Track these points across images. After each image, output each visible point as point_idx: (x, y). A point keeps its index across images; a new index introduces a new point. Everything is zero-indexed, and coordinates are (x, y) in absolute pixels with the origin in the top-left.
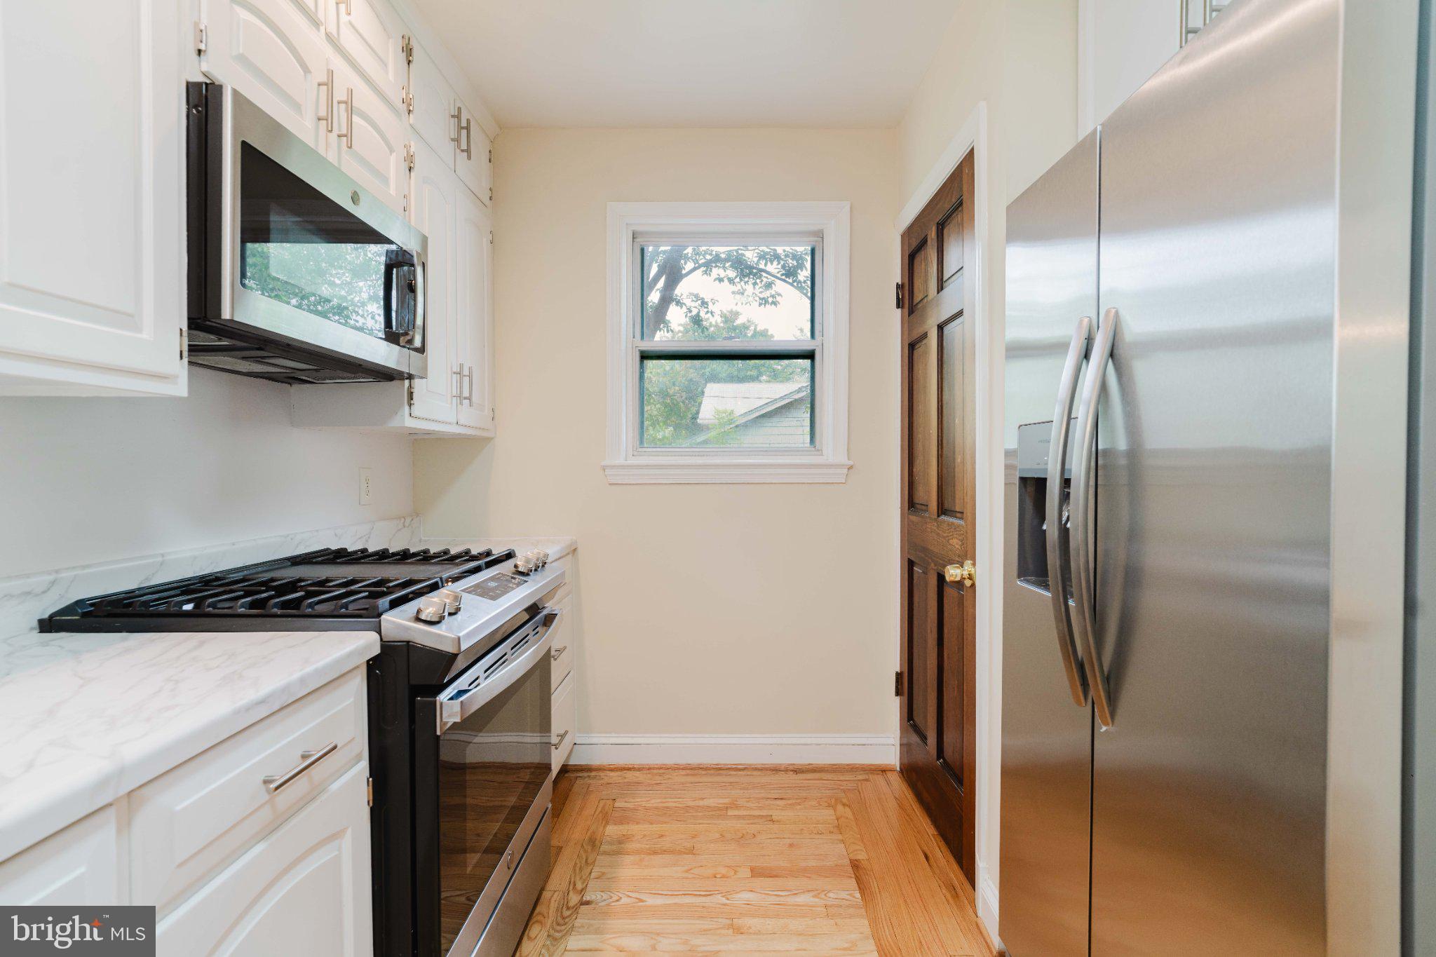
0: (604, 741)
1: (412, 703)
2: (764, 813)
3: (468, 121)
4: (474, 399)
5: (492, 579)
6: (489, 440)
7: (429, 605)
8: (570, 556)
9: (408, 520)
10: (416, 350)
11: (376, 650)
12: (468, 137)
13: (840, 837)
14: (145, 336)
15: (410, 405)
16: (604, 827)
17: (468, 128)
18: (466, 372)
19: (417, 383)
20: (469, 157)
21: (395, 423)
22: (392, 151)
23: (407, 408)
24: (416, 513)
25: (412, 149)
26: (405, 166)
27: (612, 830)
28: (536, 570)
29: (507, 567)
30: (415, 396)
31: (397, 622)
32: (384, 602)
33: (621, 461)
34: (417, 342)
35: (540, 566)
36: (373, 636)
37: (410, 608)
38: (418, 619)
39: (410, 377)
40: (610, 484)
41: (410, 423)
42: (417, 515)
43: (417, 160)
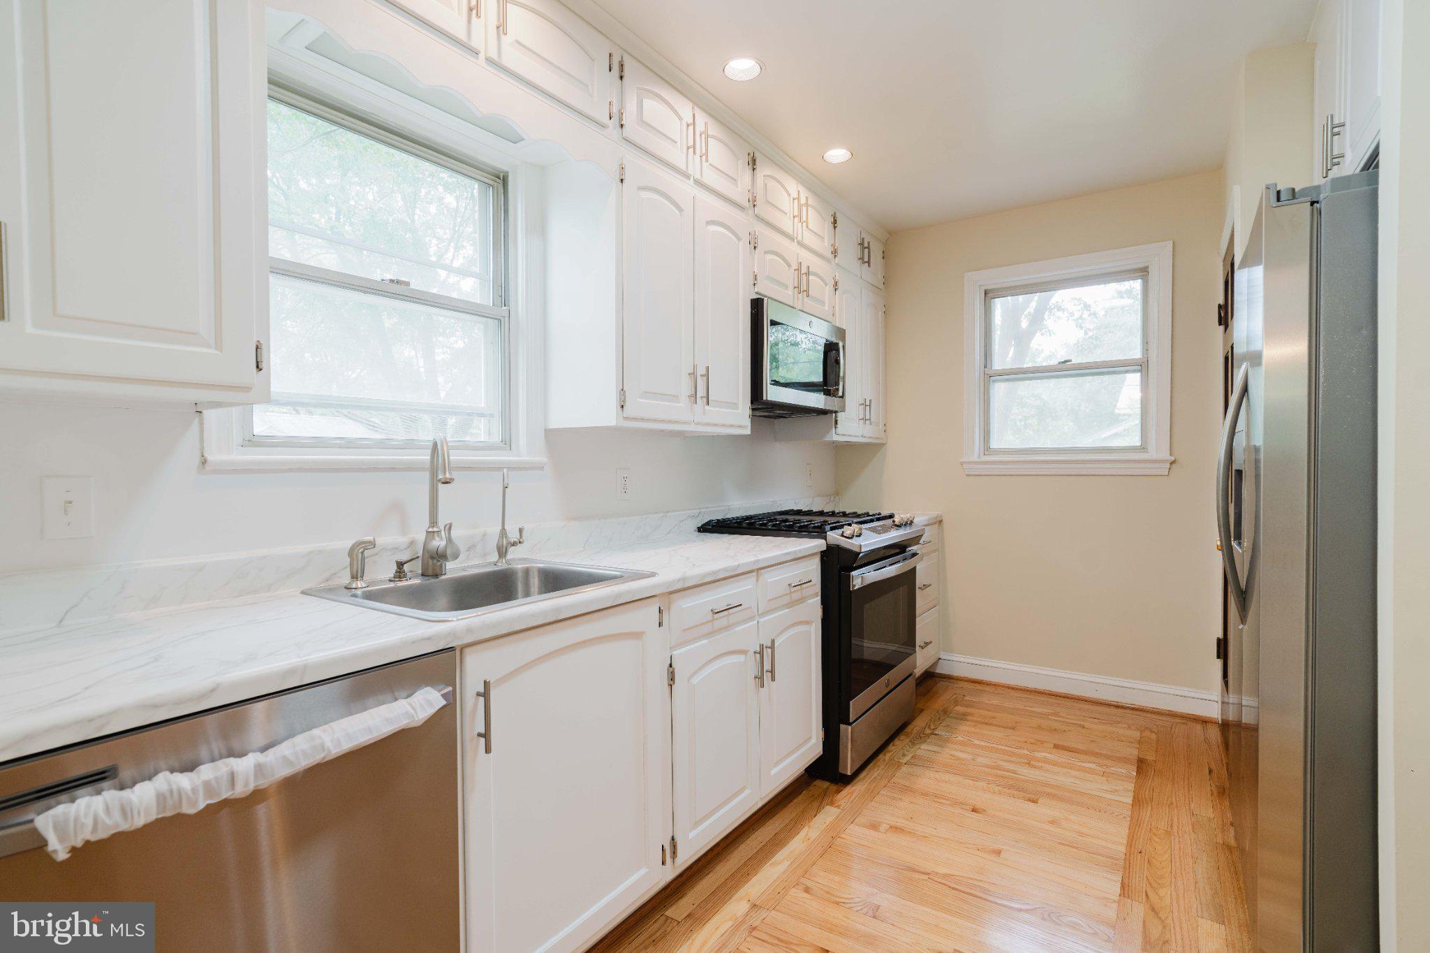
0: (962, 660)
1: (840, 575)
2: (1079, 723)
3: (869, 243)
4: (872, 420)
5: (879, 526)
6: (882, 445)
7: (848, 530)
8: (937, 525)
9: (832, 498)
10: (840, 397)
11: (824, 548)
12: (869, 253)
13: (1138, 746)
14: (739, 411)
15: (836, 428)
16: (955, 706)
17: (868, 248)
18: (868, 403)
19: (840, 415)
20: (869, 266)
21: (828, 438)
22: (826, 285)
23: (834, 429)
24: (837, 494)
25: (837, 278)
26: (833, 289)
27: (959, 709)
28: (905, 525)
29: (889, 522)
30: (839, 423)
31: (834, 537)
32: (828, 528)
33: (975, 458)
34: (840, 394)
35: (909, 523)
36: (823, 541)
37: (840, 531)
38: (842, 536)
39: (836, 412)
40: (967, 475)
41: (836, 438)
42: (838, 494)
43: (839, 284)
